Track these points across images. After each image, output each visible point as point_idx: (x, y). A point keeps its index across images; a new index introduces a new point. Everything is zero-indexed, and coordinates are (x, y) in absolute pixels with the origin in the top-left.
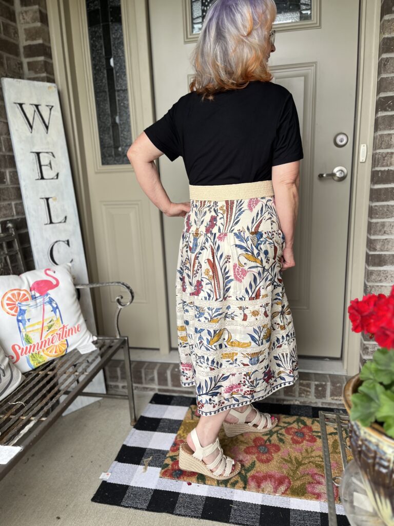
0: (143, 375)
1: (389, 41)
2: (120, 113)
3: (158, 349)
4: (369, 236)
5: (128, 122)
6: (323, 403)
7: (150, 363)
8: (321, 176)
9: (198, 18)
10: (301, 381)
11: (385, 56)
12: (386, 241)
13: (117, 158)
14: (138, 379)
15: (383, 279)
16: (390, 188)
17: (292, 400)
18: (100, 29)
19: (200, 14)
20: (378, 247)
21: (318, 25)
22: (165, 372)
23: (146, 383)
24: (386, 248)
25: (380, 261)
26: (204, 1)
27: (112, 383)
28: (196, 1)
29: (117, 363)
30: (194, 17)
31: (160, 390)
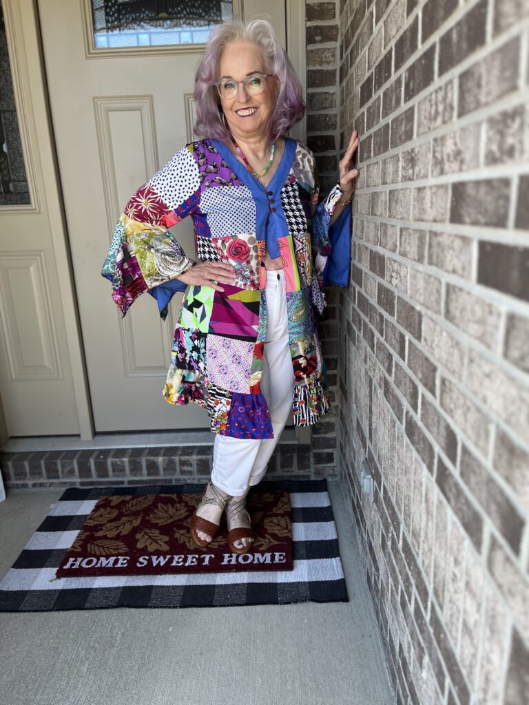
0: (59, 468)
1: (314, 74)
2: (7, 138)
3: (78, 436)
5: (19, 150)
6: (273, 477)
7: (68, 451)
9: (101, 29)
11: (312, 90)
13: (9, 196)
14: (52, 473)
19: (105, 26)
22: (89, 462)
23: (64, 477)
26: (108, 10)
27: (18, 482)
28: (97, 9)
29: (25, 455)
30: (98, 29)
31: (82, 484)
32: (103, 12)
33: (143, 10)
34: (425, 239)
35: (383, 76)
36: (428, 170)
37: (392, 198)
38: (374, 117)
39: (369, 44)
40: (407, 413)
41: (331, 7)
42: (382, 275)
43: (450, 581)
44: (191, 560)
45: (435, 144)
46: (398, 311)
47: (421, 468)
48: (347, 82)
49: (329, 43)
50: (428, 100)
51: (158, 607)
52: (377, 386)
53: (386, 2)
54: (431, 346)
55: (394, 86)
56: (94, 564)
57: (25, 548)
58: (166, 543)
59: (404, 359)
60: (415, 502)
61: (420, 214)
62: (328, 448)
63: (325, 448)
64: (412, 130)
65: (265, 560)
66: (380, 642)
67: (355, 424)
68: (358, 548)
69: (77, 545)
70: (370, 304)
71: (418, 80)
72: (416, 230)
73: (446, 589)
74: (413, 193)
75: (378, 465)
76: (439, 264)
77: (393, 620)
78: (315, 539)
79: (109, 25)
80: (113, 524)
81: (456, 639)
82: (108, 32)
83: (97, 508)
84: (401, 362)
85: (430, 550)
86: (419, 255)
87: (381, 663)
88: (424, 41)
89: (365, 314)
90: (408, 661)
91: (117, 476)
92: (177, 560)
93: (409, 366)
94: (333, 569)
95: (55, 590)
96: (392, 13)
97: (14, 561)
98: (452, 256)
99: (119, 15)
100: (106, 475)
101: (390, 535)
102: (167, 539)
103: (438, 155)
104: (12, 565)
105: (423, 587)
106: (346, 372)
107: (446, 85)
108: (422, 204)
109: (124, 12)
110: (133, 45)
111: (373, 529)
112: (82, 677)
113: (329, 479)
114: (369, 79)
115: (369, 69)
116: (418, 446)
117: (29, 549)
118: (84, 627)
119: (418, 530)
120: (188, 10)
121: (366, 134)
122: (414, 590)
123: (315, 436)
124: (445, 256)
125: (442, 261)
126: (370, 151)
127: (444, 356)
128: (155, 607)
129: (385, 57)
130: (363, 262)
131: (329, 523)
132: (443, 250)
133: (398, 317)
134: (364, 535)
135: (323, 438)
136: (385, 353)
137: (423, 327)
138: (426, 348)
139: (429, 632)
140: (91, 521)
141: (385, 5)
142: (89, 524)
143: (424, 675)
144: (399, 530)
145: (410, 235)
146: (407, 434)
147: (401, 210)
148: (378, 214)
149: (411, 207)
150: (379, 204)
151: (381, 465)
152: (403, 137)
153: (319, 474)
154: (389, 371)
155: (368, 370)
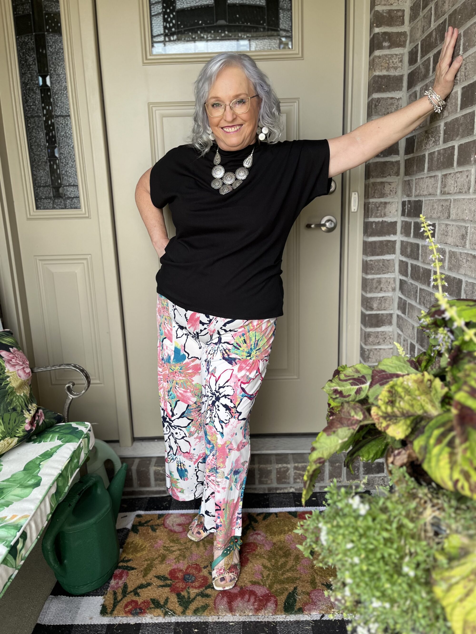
1: (380, 79)
2: (60, 144)
3: (118, 441)
4: (364, 294)
5: (71, 155)
8: (308, 226)
9: (159, 35)
10: (296, 465)
11: (376, 96)
12: (383, 299)
13: (56, 201)
15: (381, 340)
16: (385, 241)
17: (286, 488)
18: (31, 39)
19: (162, 32)
20: (375, 306)
21: (300, 55)
24: (383, 306)
25: (378, 321)
26: (166, 16)
28: (156, 15)
30: (154, 34)
32: (161, 18)
41: (400, 14)
49: (397, 49)
79: (167, 31)
82: (165, 39)
91: (158, 485)
99: (177, 22)
100: (148, 485)
109: (182, 18)
110: (190, 52)
153: (369, 484)
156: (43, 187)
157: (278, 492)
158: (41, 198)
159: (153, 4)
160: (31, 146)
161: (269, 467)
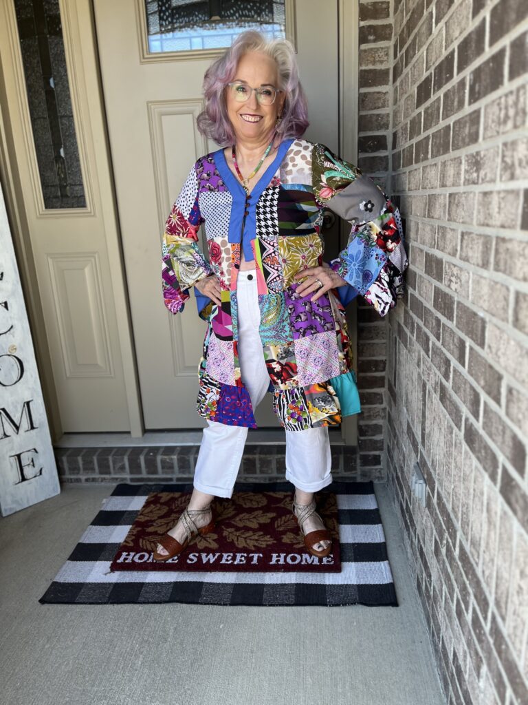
0: (111, 464)
1: (366, 74)
2: (65, 144)
3: (129, 433)
5: (75, 157)
7: (119, 448)
9: (155, 33)
11: (364, 90)
13: (64, 199)
14: (104, 469)
15: (374, 335)
18: (35, 42)
19: (159, 31)
22: (139, 459)
23: (115, 473)
25: (371, 316)
26: (162, 14)
27: (73, 477)
28: (152, 14)
29: (78, 451)
30: (151, 33)
31: (132, 480)
32: (157, 17)
33: (197, 13)
34: (491, 245)
35: (444, 77)
36: (496, 174)
37: (452, 201)
38: (432, 118)
39: (428, 44)
40: (467, 420)
41: (384, 6)
42: (439, 278)
43: (515, 593)
44: (240, 559)
45: (505, 149)
46: (457, 316)
47: (483, 477)
48: (402, 81)
49: (382, 42)
50: (496, 103)
51: (208, 604)
52: (432, 391)
53: (448, 3)
54: (496, 354)
55: (456, 88)
56: (146, 559)
57: (80, 541)
58: (214, 540)
59: (463, 365)
60: (475, 510)
61: (486, 218)
62: (376, 450)
63: (371, 451)
64: (477, 134)
65: (313, 561)
66: (431, 648)
67: (405, 427)
68: (407, 552)
69: (129, 540)
70: (425, 307)
71: (484, 83)
72: (480, 235)
73: (509, 600)
74: (477, 198)
75: (432, 471)
76: (508, 271)
77: (446, 628)
78: (363, 541)
79: (163, 29)
80: (163, 521)
81: (520, 651)
82: (161, 37)
83: (147, 504)
84: (460, 368)
85: (492, 560)
86: (483, 261)
87: (433, 669)
88: (491, 44)
89: (418, 317)
90: (463, 669)
91: (166, 473)
92: (226, 558)
93: (470, 372)
94: (382, 572)
95: (109, 584)
96: (454, 15)
97: (70, 554)
98: (523, 263)
99: (172, 20)
100: (155, 472)
101: (445, 542)
102: (215, 537)
103: (508, 160)
104: (68, 557)
105: (483, 597)
106: (395, 374)
107: (518, 90)
108: (488, 209)
109: (177, 16)
110: (186, 49)
111: (424, 534)
112: (136, 670)
113: (376, 482)
114: (428, 80)
115: (427, 70)
116: (479, 455)
117: (84, 542)
118: (138, 621)
119: (478, 539)
120: (241, 13)
121: (423, 135)
122: (472, 600)
123: (362, 438)
124: (515, 264)
125: (511, 268)
126: (428, 153)
127: (512, 364)
128: (205, 604)
129: (447, 58)
130: (417, 265)
131: (376, 526)
132: (511, 257)
133: (458, 323)
134: (414, 539)
135: (370, 440)
136: (442, 358)
137: (487, 334)
138: (490, 355)
139: (488, 642)
140: (142, 516)
141: (447, 6)
142: (140, 520)
143: (482, 684)
144: (455, 538)
145: (473, 240)
146: (467, 441)
147: (463, 213)
148: (436, 216)
149: (475, 212)
150: (437, 206)
151: (435, 470)
152: (467, 140)
153: (366, 476)
154: (446, 376)
155: (421, 374)
156: (51, 186)
157: (278, 481)
158: (49, 198)
159: (149, 2)
160: (38, 146)
161: (269, 457)
